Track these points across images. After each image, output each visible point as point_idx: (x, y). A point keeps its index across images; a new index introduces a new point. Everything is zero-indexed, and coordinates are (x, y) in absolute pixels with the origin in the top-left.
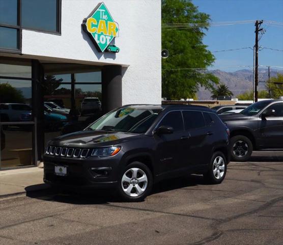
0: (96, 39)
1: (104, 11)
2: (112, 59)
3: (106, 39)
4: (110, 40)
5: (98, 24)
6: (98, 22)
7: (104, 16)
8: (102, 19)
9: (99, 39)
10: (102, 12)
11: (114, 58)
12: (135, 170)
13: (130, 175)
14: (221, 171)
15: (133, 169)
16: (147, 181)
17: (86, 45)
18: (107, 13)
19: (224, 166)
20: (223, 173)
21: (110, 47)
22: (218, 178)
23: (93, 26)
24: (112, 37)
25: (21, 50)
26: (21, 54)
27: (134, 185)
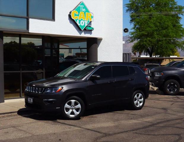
0: (78, 23)
1: (83, 6)
2: (89, 34)
3: (85, 23)
4: (87, 23)
5: (79, 14)
6: (79, 13)
7: (83, 10)
8: (82, 11)
9: (79, 23)
10: (82, 7)
11: (91, 34)
12: (73, 101)
13: (70, 104)
14: (140, 102)
15: (71, 100)
16: (80, 107)
17: (72, 26)
18: (85, 7)
19: (143, 99)
20: (142, 103)
21: (87, 27)
22: (138, 106)
23: (75, 15)
24: (88, 21)
25: (29, 31)
26: (29, 33)
27: (72, 110)
